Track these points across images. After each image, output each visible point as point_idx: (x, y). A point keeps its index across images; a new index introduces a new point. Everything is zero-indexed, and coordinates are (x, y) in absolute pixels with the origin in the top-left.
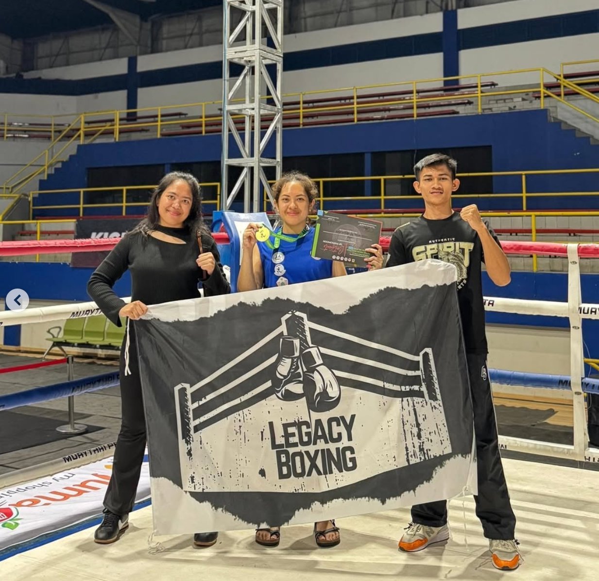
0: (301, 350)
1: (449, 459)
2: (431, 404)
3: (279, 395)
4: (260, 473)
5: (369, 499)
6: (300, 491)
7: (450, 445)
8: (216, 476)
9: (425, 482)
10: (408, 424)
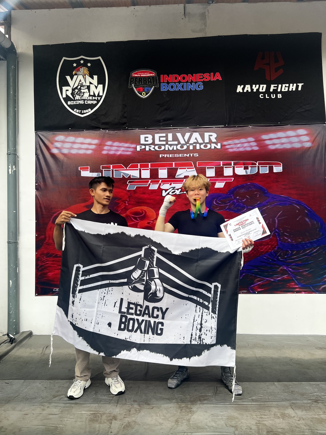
0: (149, 267)
1: (213, 347)
2: (212, 315)
3: (130, 287)
4: (108, 324)
5: (164, 355)
6: (128, 340)
7: (216, 340)
8: (84, 320)
9: (197, 356)
10: (196, 322)
